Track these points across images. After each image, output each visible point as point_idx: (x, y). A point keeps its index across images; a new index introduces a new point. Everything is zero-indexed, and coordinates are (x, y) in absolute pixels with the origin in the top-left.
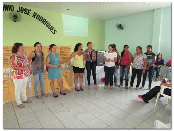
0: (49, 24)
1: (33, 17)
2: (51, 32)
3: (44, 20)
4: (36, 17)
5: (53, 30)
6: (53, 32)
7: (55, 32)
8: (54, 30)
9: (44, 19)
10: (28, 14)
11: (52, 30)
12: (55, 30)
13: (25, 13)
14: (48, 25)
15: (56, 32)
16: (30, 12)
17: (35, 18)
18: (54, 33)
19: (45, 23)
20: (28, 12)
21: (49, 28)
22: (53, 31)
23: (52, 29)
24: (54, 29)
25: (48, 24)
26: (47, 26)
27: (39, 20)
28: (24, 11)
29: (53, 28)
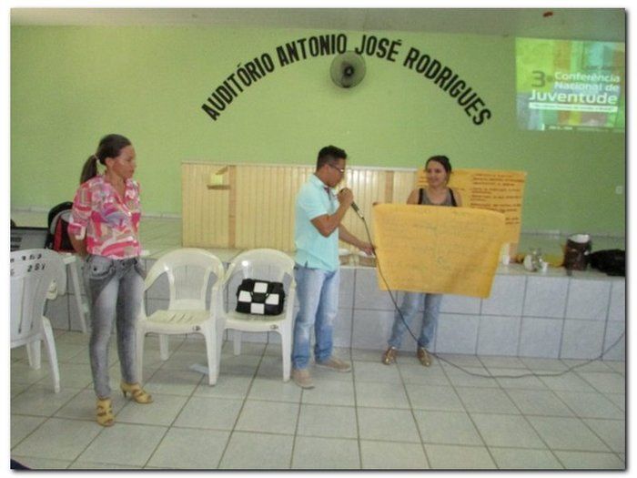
0: (461, 85)
1: (405, 64)
2: (469, 115)
3: (446, 74)
4: (415, 63)
5: (476, 109)
6: (474, 118)
7: (486, 115)
8: (480, 108)
9: (446, 69)
10: (389, 58)
11: (471, 110)
12: (485, 108)
13: (381, 53)
14: (458, 92)
15: (489, 117)
16: (396, 48)
17: (411, 67)
18: (478, 120)
19: (447, 82)
20: (392, 51)
21: (464, 100)
22: (477, 114)
23: (473, 105)
24: (483, 104)
25: (459, 87)
26: (455, 96)
27: (427, 75)
28: (377, 50)
29: (479, 100)
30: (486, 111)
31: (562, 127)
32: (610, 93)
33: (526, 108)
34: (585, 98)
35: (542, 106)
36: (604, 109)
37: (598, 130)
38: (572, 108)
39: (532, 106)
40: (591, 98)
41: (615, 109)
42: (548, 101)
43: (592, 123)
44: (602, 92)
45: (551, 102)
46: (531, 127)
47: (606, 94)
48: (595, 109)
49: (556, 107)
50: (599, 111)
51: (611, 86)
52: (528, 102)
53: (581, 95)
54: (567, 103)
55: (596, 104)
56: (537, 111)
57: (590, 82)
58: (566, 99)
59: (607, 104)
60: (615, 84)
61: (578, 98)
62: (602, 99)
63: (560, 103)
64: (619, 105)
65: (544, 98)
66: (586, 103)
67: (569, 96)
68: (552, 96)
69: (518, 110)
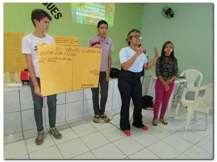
2: (53, 14)
6: (55, 16)
7: (60, 15)
8: (57, 12)
11: (53, 12)
15: (61, 16)
18: (57, 17)
21: (49, 7)
22: (56, 14)
23: (54, 10)
24: (58, 10)
26: (45, 5)
29: (56, 8)
30: (59, 13)
31: (88, 23)
32: (103, 12)
33: (75, 14)
34: (95, 13)
35: (81, 14)
36: (101, 18)
38: (91, 16)
39: (77, 13)
40: (97, 13)
42: (83, 12)
44: (100, 12)
45: (84, 13)
46: (78, 22)
48: (99, 18)
49: (86, 15)
51: (103, 10)
52: (76, 12)
53: (94, 12)
54: (89, 14)
55: (98, 16)
56: (80, 15)
57: (96, 7)
59: (102, 16)
60: (104, 9)
61: (93, 13)
62: (100, 14)
63: (87, 14)
64: (105, 17)
65: (82, 11)
66: (96, 15)
67: (90, 11)
68: (84, 11)
69: (72, 15)
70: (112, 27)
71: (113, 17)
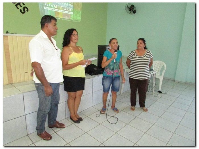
2: (18, 8)
6: (21, 10)
7: (26, 9)
8: (23, 6)
12: (25, 6)
15: (27, 10)
18: (23, 11)
22: (22, 8)
23: (19, 4)
24: (24, 4)
30: (26, 8)
31: (57, 18)
32: (70, 7)
33: (43, 9)
34: (63, 8)
35: (49, 9)
36: (69, 13)
37: (68, 20)
38: (59, 11)
39: (45, 8)
40: (65, 8)
41: (72, 13)
43: (66, 17)
44: (68, 7)
45: (52, 7)
47: (69, 7)
48: (67, 12)
49: (54, 10)
50: (68, 13)
51: (70, 5)
52: (43, 6)
53: (62, 7)
54: (57, 9)
55: (66, 10)
56: (47, 10)
58: (57, 7)
59: (70, 11)
61: (61, 7)
62: (68, 9)
63: (55, 8)
64: (73, 12)
65: (49, 6)
66: (64, 10)
67: (58, 6)
68: (52, 5)
69: (40, 9)
70: (79, 22)
71: (81, 12)
